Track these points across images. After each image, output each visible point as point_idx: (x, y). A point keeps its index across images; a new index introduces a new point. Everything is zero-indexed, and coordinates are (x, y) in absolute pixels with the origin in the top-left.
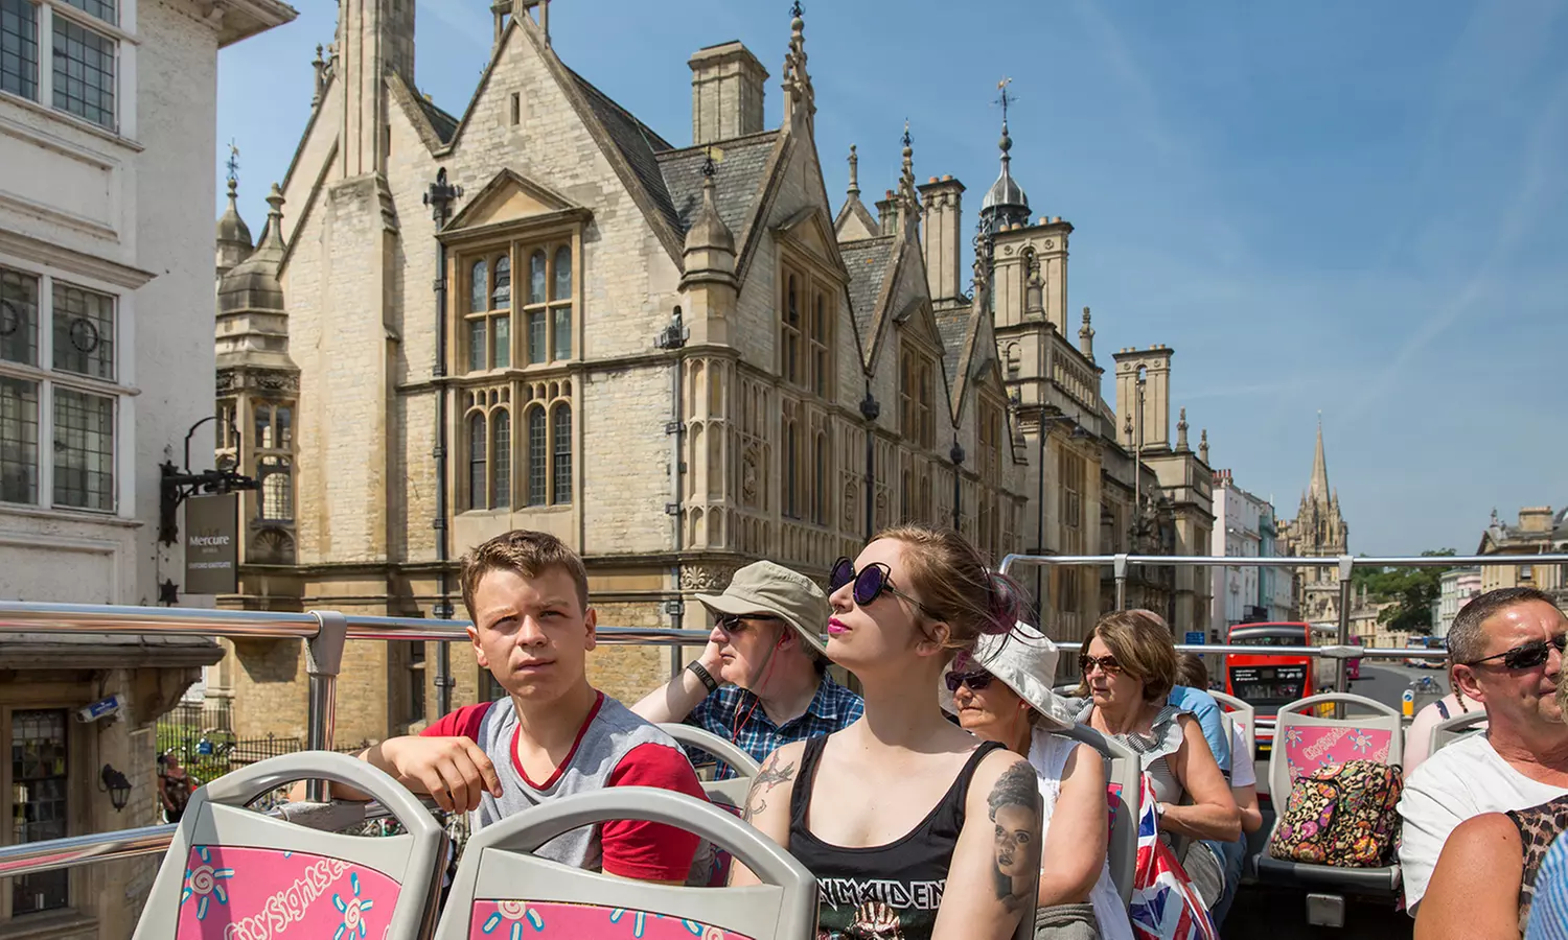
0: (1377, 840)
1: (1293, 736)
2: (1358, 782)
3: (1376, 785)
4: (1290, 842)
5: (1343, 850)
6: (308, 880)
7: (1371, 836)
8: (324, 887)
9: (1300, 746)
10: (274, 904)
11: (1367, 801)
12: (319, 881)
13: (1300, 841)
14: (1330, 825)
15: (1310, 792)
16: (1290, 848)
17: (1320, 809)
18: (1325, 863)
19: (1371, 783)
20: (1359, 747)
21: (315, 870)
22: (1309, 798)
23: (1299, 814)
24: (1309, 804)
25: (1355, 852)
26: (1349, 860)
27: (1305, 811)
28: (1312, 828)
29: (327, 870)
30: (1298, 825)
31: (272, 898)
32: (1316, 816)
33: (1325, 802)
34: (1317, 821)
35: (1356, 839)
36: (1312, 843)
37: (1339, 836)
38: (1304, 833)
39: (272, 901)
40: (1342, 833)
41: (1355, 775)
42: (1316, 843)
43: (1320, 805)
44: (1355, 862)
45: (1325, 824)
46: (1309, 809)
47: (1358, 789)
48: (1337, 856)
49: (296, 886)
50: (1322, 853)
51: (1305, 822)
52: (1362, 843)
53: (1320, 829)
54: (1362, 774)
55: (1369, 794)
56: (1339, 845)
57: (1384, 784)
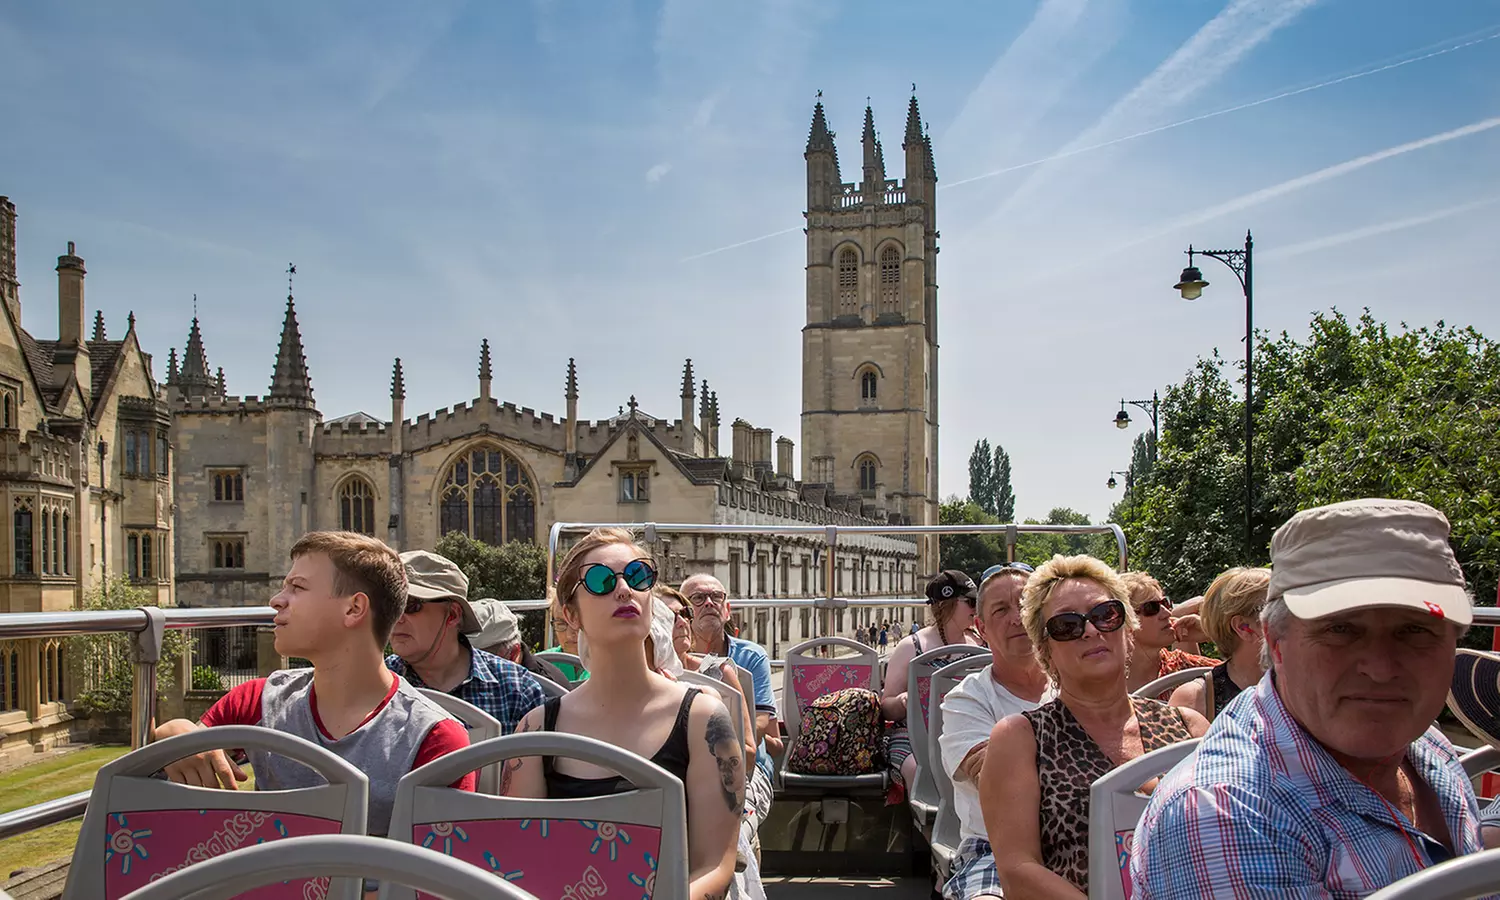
0: (870, 751)
1: (798, 673)
2: (853, 706)
3: (865, 707)
4: (808, 760)
5: (848, 762)
6: (227, 830)
7: (866, 747)
8: (246, 834)
9: (805, 681)
10: (196, 854)
11: (861, 721)
12: (240, 830)
13: (816, 758)
14: (837, 742)
15: (818, 718)
16: (808, 764)
17: (828, 731)
18: (836, 774)
19: (862, 707)
20: (848, 679)
21: (235, 822)
22: (818, 723)
23: (812, 736)
24: (819, 728)
25: (856, 762)
26: (853, 769)
27: (816, 734)
28: (824, 747)
29: (247, 820)
30: (812, 746)
31: (193, 849)
32: (825, 737)
33: (831, 724)
34: (827, 741)
35: (856, 751)
36: (824, 758)
37: (843, 751)
38: (818, 750)
39: (194, 852)
40: (845, 748)
41: (850, 700)
42: (828, 758)
43: (828, 727)
44: (858, 769)
45: (832, 742)
46: (819, 731)
47: (854, 712)
48: (844, 766)
49: (215, 836)
50: (833, 766)
51: (817, 742)
52: (861, 755)
53: (830, 746)
54: (854, 700)
55: (861, 715)
56: (845, 758)
57: (871, 706)
